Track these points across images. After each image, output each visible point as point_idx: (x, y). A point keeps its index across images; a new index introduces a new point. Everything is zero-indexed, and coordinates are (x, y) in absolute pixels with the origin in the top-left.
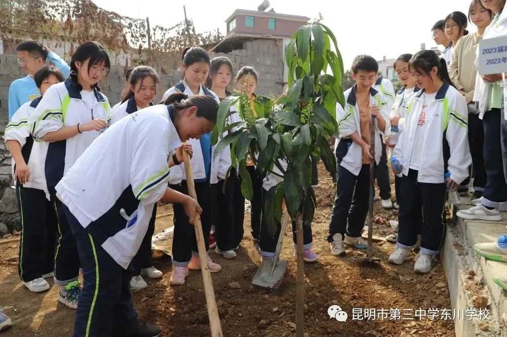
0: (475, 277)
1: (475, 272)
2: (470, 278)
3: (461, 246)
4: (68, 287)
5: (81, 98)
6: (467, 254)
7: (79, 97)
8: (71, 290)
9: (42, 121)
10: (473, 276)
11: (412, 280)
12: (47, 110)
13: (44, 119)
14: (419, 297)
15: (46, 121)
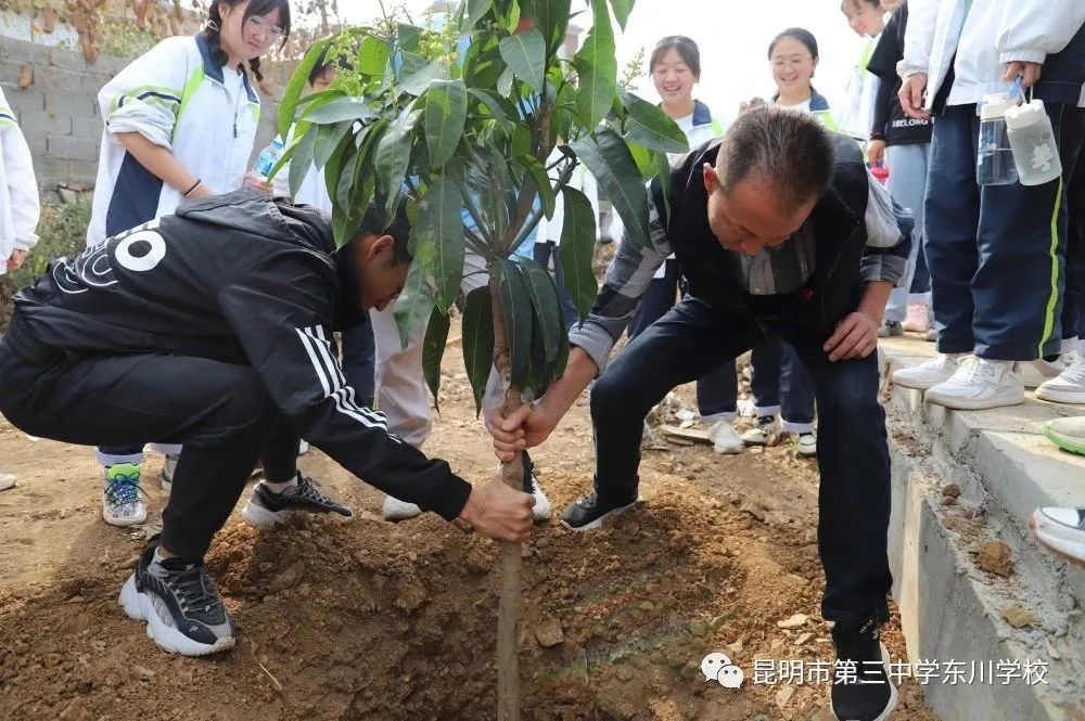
0: (960, 500)
1: (961, 489)
2: (949, 503)
3: (911, 438)
4: (112, 473)
5: (222, 82)
6: (929, 453)
7: (219, 77)
8: (116, 481)
9: (135, 100)
10: (956, 497)
11: (791, 521)
12: (147, 88)
13: (140, 98)
14: (810, 558)
15: (141, 106)
